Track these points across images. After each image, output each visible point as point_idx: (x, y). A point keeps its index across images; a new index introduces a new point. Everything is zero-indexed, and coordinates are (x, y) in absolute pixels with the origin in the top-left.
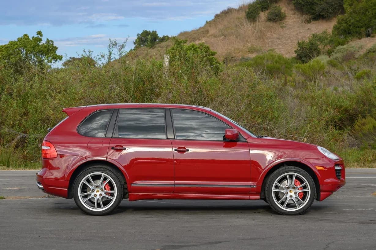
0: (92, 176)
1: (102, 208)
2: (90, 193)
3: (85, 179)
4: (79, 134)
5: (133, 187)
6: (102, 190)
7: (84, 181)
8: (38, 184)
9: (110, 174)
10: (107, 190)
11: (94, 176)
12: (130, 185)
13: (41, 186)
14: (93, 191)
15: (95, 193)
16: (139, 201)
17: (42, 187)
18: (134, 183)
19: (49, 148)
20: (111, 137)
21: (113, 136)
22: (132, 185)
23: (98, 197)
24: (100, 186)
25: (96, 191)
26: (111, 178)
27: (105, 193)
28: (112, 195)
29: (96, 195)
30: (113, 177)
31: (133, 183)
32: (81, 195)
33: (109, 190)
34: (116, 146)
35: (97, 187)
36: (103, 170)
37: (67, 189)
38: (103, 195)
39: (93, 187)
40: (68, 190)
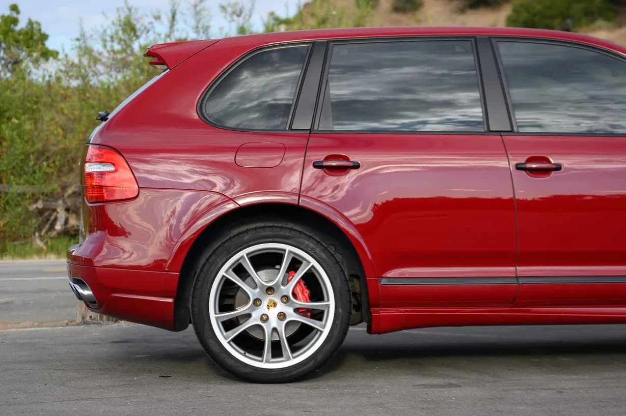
0: (251, 255)
1: (289, 359)
2: (247, 312)
3: (230, 267)
4: (206, 123)
5: (384, 286)
6: (285, 299)
7: (226, 272)
8: (78, 287)
9: (312, 249)
10: (300, 300)
11: (259, 255)
12: (377, 282)
13: (87, 292)
14: (257, 302)
15: (263, 309)
16: (404, 331)
17: (88, 295)
18: (391, 274)
19: (111, 168)
20: (310, 129)
21: (316, 128)
22: (383, 282)
23: (274, 322)
24: (279, 287)
25: (265, 303)
26: (314, 262)
27: (297, 310)
28: (318, 315)
29: (265, 317)
30: (321, 258)
31: (384, 275)
32: (217, 319)
33: (307, 301)
34: (328, 158)
35: (270, 290)
36: (287, 234)
37: (170, 300)
38: (290, 315)
39: (258, 290)
40: (175, 301)
